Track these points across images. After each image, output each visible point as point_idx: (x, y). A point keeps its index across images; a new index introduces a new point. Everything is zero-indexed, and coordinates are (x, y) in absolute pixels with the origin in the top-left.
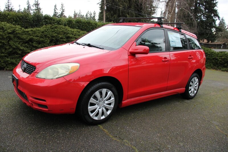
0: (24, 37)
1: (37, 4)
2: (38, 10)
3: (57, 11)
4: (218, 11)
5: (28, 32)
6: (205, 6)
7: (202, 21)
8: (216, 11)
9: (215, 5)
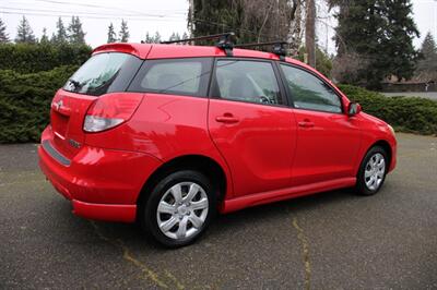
0: (17, 88)
1: (77, 26)
3: (114, 37)
4: (415, 21)
5: (24, 80)
6: (389, 12)
7: (385, 41)
8: (411, 21)
9: (408, 9)
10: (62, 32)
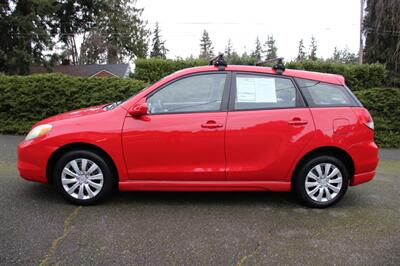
1: (271, 42)
2: (273, 51)
3: (304, 50)
10: (258, 48)
